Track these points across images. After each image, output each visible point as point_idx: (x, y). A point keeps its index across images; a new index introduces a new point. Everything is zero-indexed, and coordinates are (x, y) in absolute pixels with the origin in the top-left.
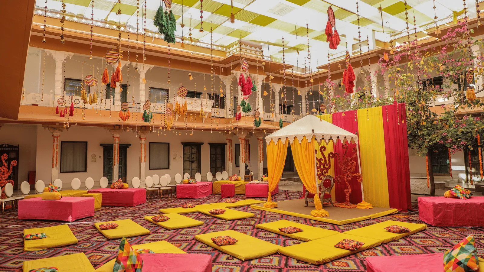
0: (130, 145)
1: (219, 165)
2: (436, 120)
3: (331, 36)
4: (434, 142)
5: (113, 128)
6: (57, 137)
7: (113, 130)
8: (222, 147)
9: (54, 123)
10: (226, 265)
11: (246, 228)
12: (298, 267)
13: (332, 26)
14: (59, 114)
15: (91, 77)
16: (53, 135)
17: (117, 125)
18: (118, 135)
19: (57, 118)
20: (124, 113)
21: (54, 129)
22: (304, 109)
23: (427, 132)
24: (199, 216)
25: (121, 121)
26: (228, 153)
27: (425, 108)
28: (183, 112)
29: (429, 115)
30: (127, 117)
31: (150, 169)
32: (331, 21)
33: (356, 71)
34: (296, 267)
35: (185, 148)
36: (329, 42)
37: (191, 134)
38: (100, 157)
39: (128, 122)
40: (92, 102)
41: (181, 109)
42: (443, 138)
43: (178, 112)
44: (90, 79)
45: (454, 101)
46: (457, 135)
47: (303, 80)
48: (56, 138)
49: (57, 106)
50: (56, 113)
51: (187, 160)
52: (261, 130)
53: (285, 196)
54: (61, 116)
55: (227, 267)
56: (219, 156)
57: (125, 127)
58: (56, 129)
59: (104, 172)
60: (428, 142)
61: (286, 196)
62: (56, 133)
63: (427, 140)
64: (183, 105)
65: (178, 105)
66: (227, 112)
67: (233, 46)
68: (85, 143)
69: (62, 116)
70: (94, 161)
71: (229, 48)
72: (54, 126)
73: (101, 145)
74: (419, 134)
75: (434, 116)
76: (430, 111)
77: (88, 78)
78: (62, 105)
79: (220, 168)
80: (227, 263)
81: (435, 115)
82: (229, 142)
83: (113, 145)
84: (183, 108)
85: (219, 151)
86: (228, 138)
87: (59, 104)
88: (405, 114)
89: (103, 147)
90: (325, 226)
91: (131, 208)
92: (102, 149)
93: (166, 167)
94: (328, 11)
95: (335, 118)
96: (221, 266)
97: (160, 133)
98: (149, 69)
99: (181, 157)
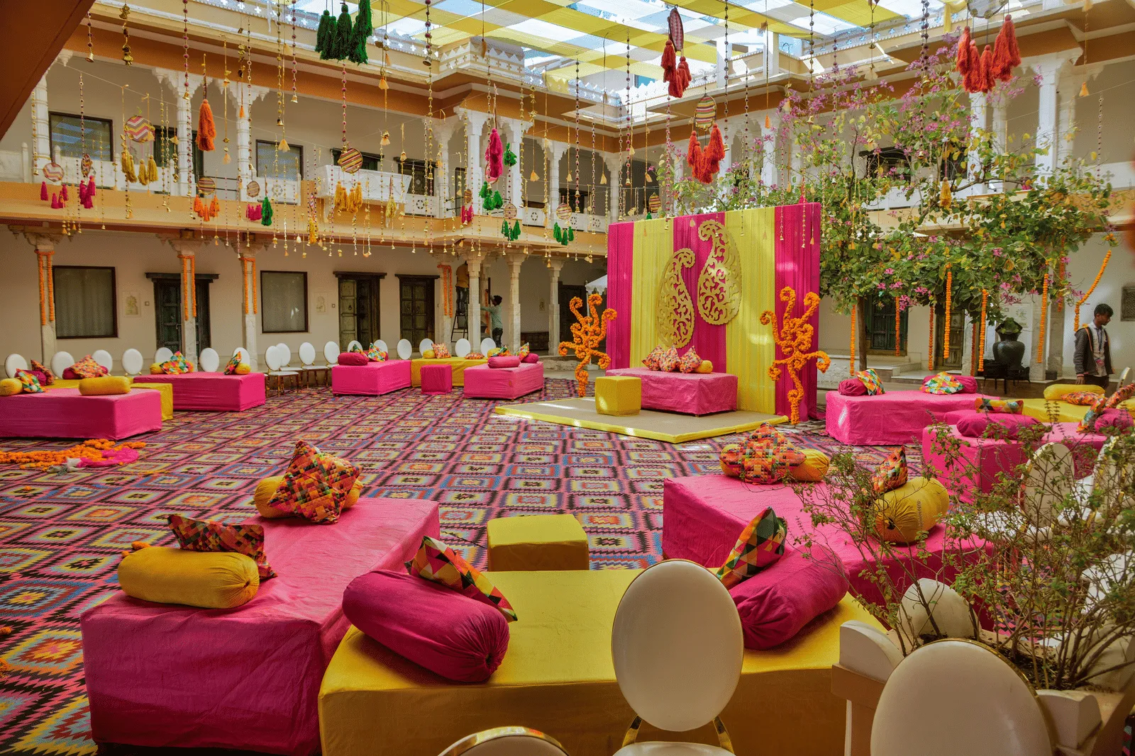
0: (216, 276)
1: (420, 322)
2: (879, 241)
3: (673, 71)
4: (870, 286)
5: (178, 236)
6: (47, 255)
7: (179, 241)
8: (428, 283)
9: (37, 223)
10: (458, 508)
11: (490, 448)
12: (593, 508)
13: (676, 50)
14: (50, 202)
15: (141, 120)
16: (37, 251)
17: (187, 230)
18: (191, 253)
19: (45, 212)
20: (206, 202)
21: (39, 236)
22: (615, 203)
23: (858, 266)
24: (390, 429)
25: (199, 220)
26: (443, 296)
27: (861, 215)
28: (352, 205)
29: (865, 230)
30: (213, 212)
31: (264, 332)
32: (674, 38)
33: (730, 129)
34: (588, 508)
35: (343, 285)
36: (668, 82)
37: (366, 255)
38: (146, 304)
39: (216, 223)
40: (146, 179)
41: (348, 200)
42: (887, 279)
43: (342, 207)
44: (139, 125)
45: (920, 203)
46: (912, 274)
47: (614, 135)
48: (44, 258)
49: (44, 183)
50: (42, 199)
51: (349, 311)
52: (517, 247)
53: (567, 391)
54: (53, 206)
55: (461, 510)
56: (421, 305)
57: (210, 234)
58: (44, 237)
59: (158, 338)
60: (860, 286)
61: (570, 391)
62: (45, 246)
63: (856, 283)
64: (352, 191)
65: (340, 191)
66: (440, 203)
67: (456, 49)
68: (110, 271)
69: (57, 205)
70: (134, 309)
71: (448, 52)
72: (38, 229)
73: (148, 275)
74: (844, 270)
75: (876, 232)
76: (868, 222)
77: (134, 121)
78: (54, 181)
79: (423, 332)
80: (460, 504)
81: (878, 230)
82: (444, 272)
83: (179, 275)
84: (352, 196)
85: (420, 292)
86: (444, 264)
87: (47, 176)
88: (819, 226)
89: (153, 280)
90: (648, 444)
91: (236, 415)
92: (151, 286)
93: (302, 327)
94: (669, 20)
95: (679, 228)
96: (449, 509)
97: (290, 250)
98: (259, 98)
99: (333, 306)
